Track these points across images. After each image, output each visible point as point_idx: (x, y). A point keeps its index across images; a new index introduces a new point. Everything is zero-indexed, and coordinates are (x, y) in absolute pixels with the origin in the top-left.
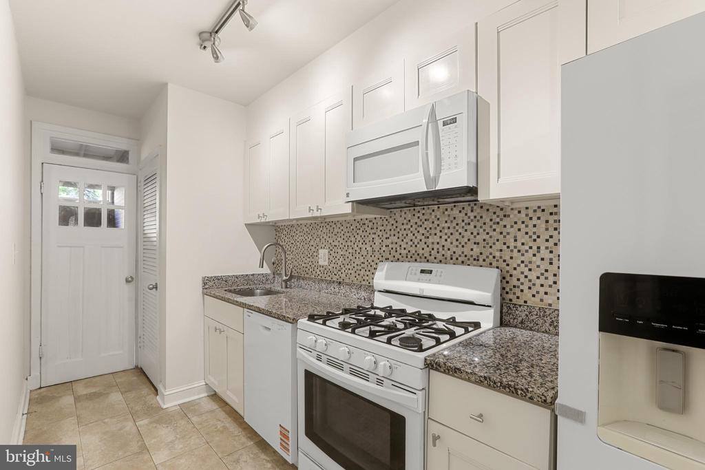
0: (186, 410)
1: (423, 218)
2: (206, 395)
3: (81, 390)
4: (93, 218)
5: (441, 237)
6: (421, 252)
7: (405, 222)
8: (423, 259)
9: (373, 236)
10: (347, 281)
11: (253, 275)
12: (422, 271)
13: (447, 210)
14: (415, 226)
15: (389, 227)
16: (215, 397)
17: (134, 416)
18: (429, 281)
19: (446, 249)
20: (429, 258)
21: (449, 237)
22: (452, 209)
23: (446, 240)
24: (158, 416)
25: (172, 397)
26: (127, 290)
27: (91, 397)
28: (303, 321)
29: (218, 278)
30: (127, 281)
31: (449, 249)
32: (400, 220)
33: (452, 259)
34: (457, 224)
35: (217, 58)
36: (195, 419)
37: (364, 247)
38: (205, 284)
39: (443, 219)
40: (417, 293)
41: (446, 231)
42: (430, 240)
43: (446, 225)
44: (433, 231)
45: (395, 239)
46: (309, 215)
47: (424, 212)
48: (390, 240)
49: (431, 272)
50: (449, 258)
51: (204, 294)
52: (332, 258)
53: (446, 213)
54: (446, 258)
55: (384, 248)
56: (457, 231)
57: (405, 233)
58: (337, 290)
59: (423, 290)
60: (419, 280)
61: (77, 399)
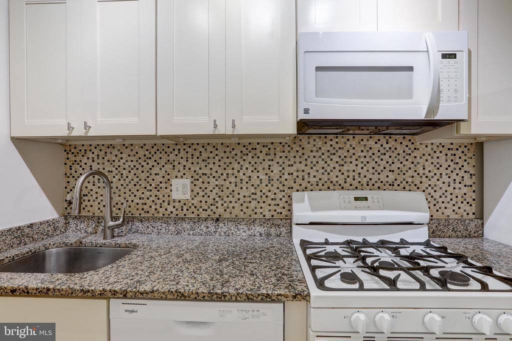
1: (337, 146)
5: (357, 165)
6: (335, 180)
7: (314, 149)
8: (337, 187)
9: (270, 163)
10: (227, 215)
11: (31, 226)
12: (356, 199)
13: (362, 140)
14: (327, 154)
15: (292, 154)
18: (364, 208)
19: (362, 176)
20: (344, 185)
21: (365, 165)
22: (368, 140)
23: (362, 168)
31: (365, 177)
32: (308, 147)
33: (368, 185)
34: (373, 154)
37: (254, 176)
39: (359, 149)
40: (359, 221)
41: (362, 159)
42: (345, 168)
43: (362, 154)
44: (348, 160)
45: (302, 167)
47: (337, 140)
48: (294, 168)
49: (366, 199)
50: (365, 184)
52: (197, 189)
53: (362, 143)
54: (362, 185)
55: (286, 176)
56: (373, 160)
57: (315, 161)
58: (212, 229)
60: (356, 208)
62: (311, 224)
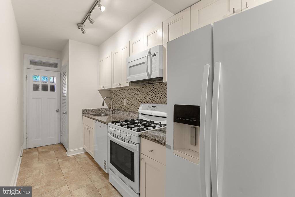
0: (76, 157)
1: (155, 87)
2: (83, 152)
3: (40, 150)
4: (45, 88)
5: (160, 94)
6: (154, 100)
7: (150, 89)
8: (155, 103)
9: (140, 94)
10: (132, 111)
11: (101, 109)
12: (153, 107)
13: (162, 85)
14: (152, 91)
15: (145, 91)
16: (87, 153)
17: (58, 158)
18: (154, 110)
19: (161, 99)
20: (157, 102)
21: (162, 94)
22: (163, 85)
23: (161, 95)
24: (66, 159)
25: (71, 152)
26: (57, 115)
27: (43, 152)
28: (110, 124)
29: (88, 110)
30: (57, 111)
31: (162, 99)
32: (148, 88)
33: (163, 102)
34: (165, 90)
35: (83, 32)
36: (78, 160)
37: (137, 98)
38: (83, 112)
39: (161, 88)
40: (150, 114)
41: (161, 92)
42: (157, 96)
43: (161, 90)
44: (158, 92)
46: (117, 87)
47: (155, 85)
48: (145, 96)
49: (155, 107)
50: (162, 102)
51: (83, 115)
52: (128, 102)
53: (162, 86)
54: (161, 102)
55: (143, 99)
56: (165, 92)
57: (149, 93)
58: (129, 114)
59: (152, 113)
60: (151, 110)
61: (39, 153)
62: (143, 114)
